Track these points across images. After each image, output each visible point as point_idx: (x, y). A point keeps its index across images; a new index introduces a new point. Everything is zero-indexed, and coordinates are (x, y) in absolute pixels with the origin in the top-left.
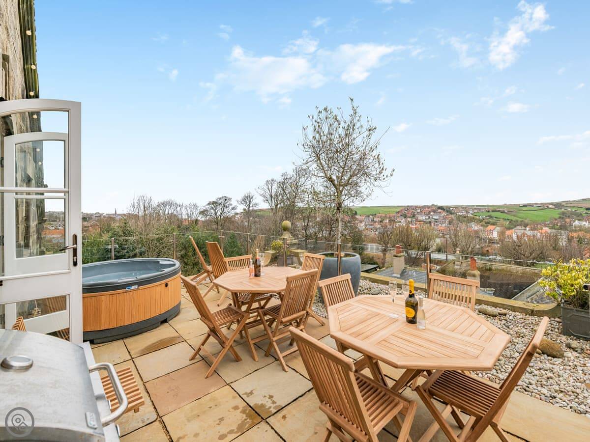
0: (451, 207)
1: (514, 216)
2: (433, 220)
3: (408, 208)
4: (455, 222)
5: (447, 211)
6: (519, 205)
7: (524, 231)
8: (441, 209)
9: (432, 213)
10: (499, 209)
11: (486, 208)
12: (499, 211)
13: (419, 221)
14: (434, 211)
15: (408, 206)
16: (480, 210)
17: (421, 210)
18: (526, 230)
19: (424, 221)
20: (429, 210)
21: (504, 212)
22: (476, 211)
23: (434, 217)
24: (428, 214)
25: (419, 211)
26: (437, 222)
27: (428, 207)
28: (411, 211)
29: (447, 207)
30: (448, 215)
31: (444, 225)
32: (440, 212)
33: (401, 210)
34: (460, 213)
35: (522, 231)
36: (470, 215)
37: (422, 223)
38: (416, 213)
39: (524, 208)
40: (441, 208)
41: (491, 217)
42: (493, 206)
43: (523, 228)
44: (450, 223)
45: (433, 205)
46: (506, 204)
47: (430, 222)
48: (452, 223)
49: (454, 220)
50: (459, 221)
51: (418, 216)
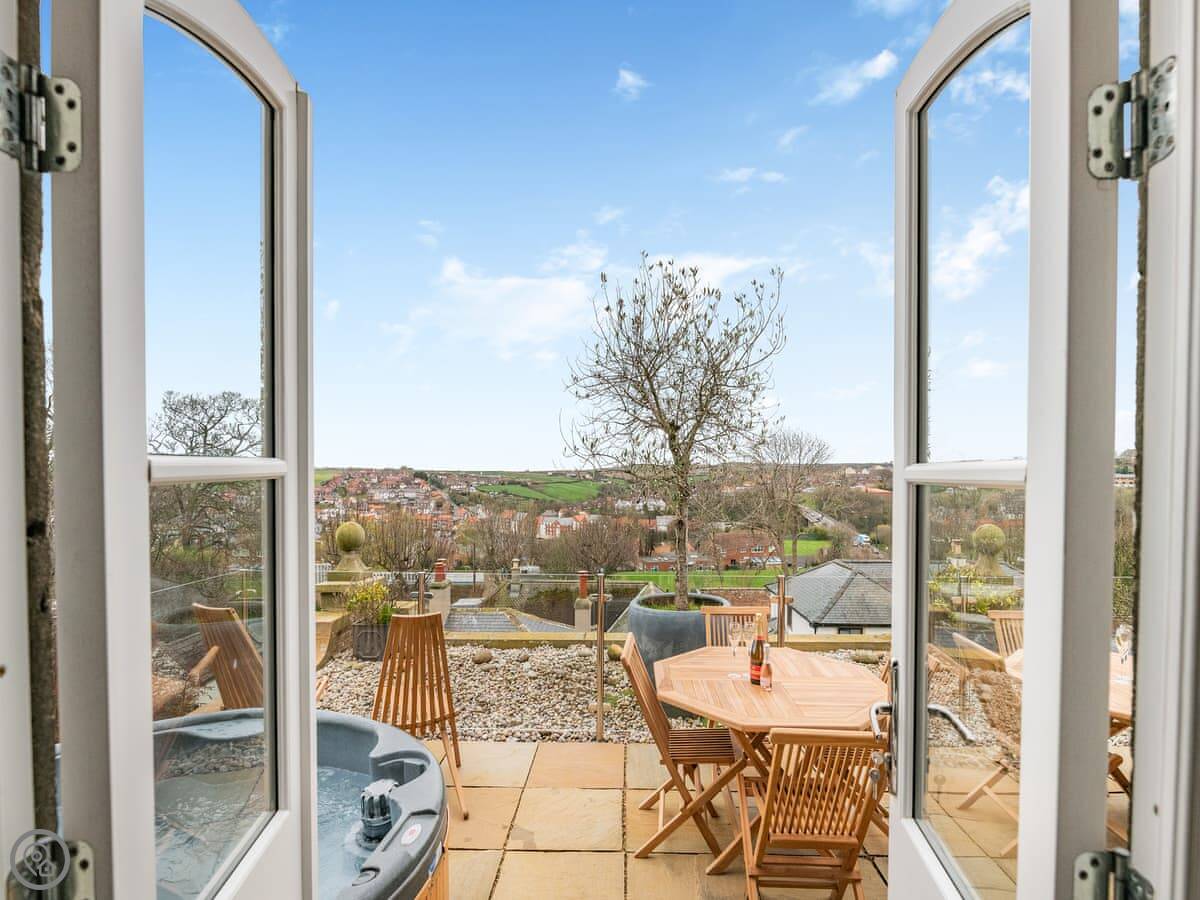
0: (439, 473)
1: (541, 492)
2: (405, 502)
3: (350, 474)
4: (446, 504)
5: (433, 482)
6: (546, 472)
7: (556, 519)
8: (422, 478)
9: (402, 486)
10: (517, 480)
11: (499, 476)
12: (519, 483)
13: (377, 504)
14: (408, 483)
15: (351, 469)
16: (489, 480)
17: (379, 478)
18: (557, 516)
19: (387, 504)
20: (397, 478)
21: (525, 485)
22: (483, 483)
23: (406, 495)
24: (395, 487)
25: (375, 481)
26: (412, 504)
27: (395, 472)
28: (357, 480)
29: (432, 472)
30: (434, 490)
31: (427, 511)
32: (419, 484)
33: (334, 479)
34: (455, 487)
35: (554, 519)
36: (473, 490)
37: (384, 507)
38: (368, 486)
39: (555, 479)
40: (421, 475)
41: (506, 493)
42: (510, 473)
43: (555, 513)
44: (439, 505)
45: (404, 468)
46: (527, 471)
47: (399, 505)
48: (441, 506)
49: (444, 500)
50: (455, 501)
51: (373, 491)
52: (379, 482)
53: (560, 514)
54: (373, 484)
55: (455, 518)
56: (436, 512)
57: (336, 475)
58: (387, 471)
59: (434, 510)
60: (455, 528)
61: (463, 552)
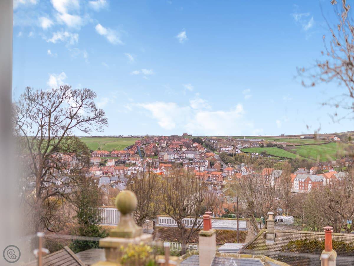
0: (211, 138)
1: (295, 153)
2: (186, 161)
3: (147, 140)
4: (218, 163)
5: (207, 146)
6: (299, 136)
7: (308, 175)
8: (198, 143)
9: (184, 149)
10: (274, 143)
11: (259, 140)
12: (275, 145)
13: (166, 163)
14: (188, 146)
15: (147, 137)
16: (251, 143)
17: (167, 143)
18: (309, 173)
19: (173, 163)
20: (180, 143)
21: (281, 147)
22: (246, 145)
23: (187, 156)
24: (178, 150)
25: (164, 145)
26: (191, 164)
27: (179, 138)
28: (152, 145)
29: (206, 138)
30: (207, 152)
31: (202, 169)
32: (196, 147)
33: (136, 144)
34: (224, 149)
35: (306, 176)
36: (238, 152)
37: (170, 165)
38: (159, 149)
39: (307, 142)
40: (198, 140)
41: (265, 154)
42: (267, 138)
43: (307, 171)
44: (212, 164)
45: (185, 135)
46: (283, 135)
47: (182, 164)
48: (213, 165)
49: (216, 160)
50: (224, 161)
51: (163, 153)
52: (167, 146)
53: (311, 172)
54: (163, 148)
55: (224, 175)
56: (210, 170)
57: (137, 141)
58: (173, 137)
59: (208, 167)
60: (224, 182)
61: (230, 203)
